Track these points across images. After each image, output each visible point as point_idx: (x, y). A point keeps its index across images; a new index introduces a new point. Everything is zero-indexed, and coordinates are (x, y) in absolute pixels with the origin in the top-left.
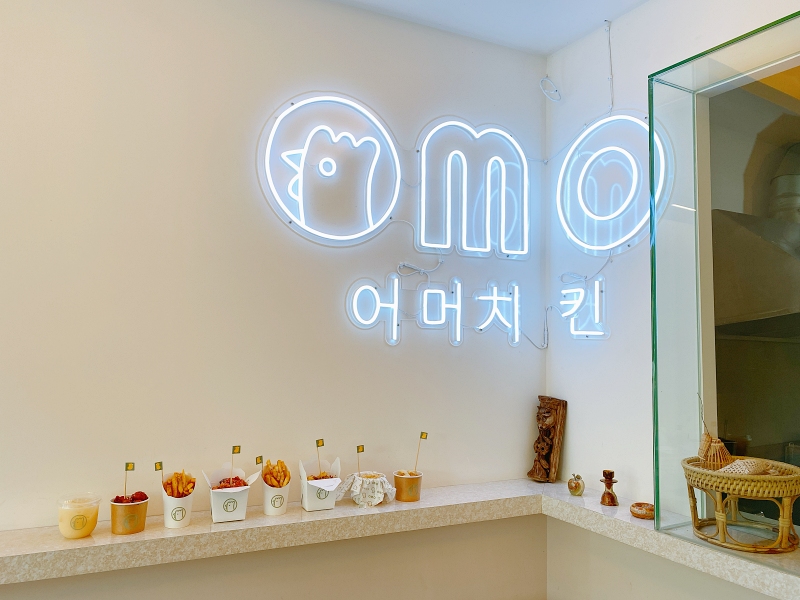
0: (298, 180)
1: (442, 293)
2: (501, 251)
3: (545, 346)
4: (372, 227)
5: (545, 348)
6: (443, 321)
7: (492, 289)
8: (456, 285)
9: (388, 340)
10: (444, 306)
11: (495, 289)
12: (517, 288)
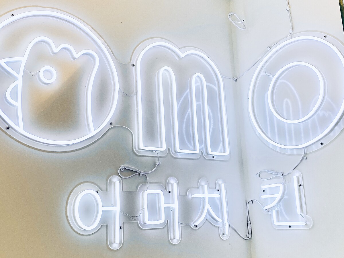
0: (17, 86)
1: (161, 192)
2: (207, 153)
3: (250, 236)
4: (93, 133)
5: (249, 238)
6: (163, 221)
7: (203, 186)
8: (172, 185)
9: (111, 244)
10: (163, 205)
11: (206, 187)
12: (223, 186)
